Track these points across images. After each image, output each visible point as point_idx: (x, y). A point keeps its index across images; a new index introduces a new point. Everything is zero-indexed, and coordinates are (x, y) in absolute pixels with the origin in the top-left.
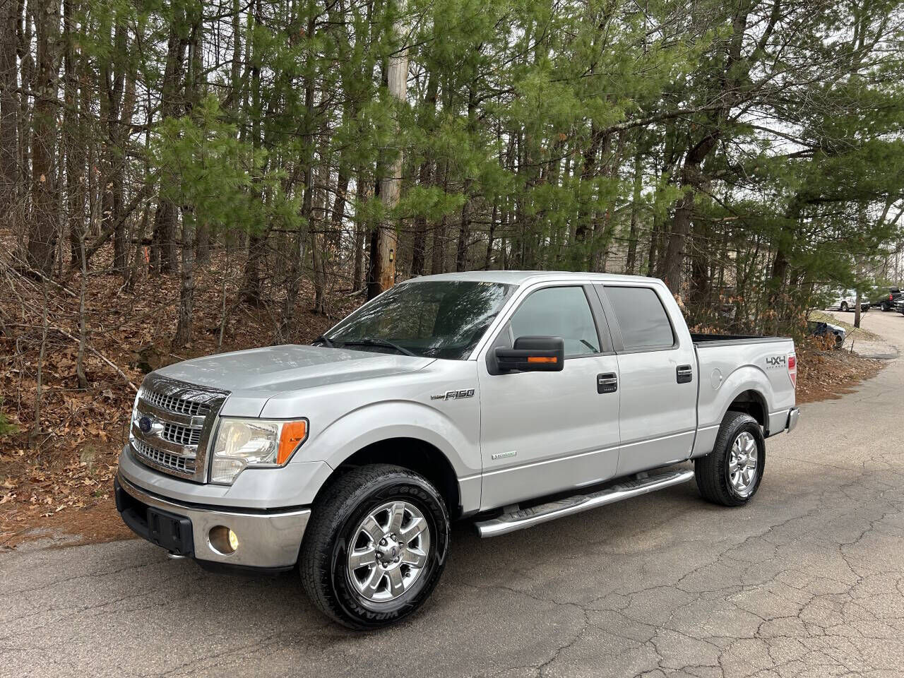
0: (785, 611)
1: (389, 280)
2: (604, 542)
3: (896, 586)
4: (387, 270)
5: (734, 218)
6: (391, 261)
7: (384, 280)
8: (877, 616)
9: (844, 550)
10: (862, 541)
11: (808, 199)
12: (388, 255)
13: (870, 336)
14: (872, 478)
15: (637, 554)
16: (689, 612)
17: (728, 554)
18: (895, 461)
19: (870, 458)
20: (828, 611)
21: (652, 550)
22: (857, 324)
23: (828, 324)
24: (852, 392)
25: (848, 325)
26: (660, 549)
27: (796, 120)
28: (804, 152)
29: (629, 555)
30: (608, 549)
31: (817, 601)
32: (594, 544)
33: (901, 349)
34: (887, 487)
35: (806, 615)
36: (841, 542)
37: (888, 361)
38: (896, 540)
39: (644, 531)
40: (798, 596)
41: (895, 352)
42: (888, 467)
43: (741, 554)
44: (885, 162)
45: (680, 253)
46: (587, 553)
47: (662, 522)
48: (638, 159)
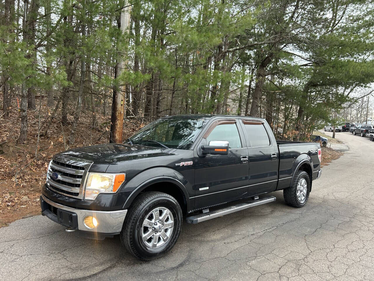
0: (273, 270)
1: (120, 114)
2: (199, 235)
3: (326, 255)
4: (120, 109)
5: (279, 91)
6: (122, 105)
7: (119, 113)
8: (315, 271)
9: (306, 238)
10: (315, 233)
11: (312, 84)
12: (120, 102)
13: (339, 142)
14: (326, 203)
15: (212, 241)
16: (227, 271)
17: (254, 241)
18: (338, 195)
19: (327, 194)
20: (292, 269)
21: (220, 239)
22: (334, 137)
23: (321, 137)
24: (327, 165)
25: (330, 137)
26: (224, 238)
27: (306, 51)
28: (309, 64)
29: (208, 241)
30: (199, 238)
31: (288, 264)
32: (194, 236)
33: (350, 147)
34: (332, 207)
35: (282, 271)
36: (306, 234)
37: (345, 152)
38: (331, 232)
39: (218, 229)
40: (280, 261)
41: (347, 148)
42: (334, 198)
43: (260, 241)
44: (340, 69)
45: (257, 106)
46: (188, 241)
47: (228, 225)
48: (243, 66)
